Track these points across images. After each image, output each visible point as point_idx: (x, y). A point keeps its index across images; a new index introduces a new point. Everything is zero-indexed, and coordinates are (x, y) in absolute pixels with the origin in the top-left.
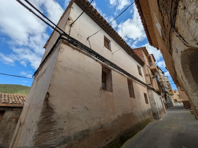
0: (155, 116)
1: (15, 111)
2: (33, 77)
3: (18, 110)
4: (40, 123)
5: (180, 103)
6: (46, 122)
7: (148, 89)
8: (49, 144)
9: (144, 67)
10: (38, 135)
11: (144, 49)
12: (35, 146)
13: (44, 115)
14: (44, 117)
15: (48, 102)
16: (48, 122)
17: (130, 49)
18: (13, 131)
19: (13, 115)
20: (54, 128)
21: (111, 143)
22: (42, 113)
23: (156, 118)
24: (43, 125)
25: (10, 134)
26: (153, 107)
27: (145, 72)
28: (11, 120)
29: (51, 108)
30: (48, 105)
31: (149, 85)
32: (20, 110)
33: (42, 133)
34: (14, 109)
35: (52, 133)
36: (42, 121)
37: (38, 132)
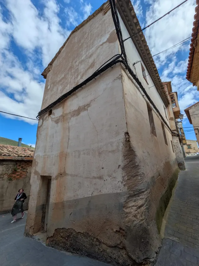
0: (180, 167)
1: (5, 166)
2: (37, 118)
3: (9, 164)
4: (126, 167)
5: (188, 154)
6: (132, 166)
7: (172, 135)
8: (141, 188)
9: (168, 108)
10: (128, 179)
11: (168, 85)
12: (129, 191)
13: (128, 158)
14: (128, 160)
15: (130, 144)
16: (133, 166)
17: (160, 84)
18: (6, 190)
19: (3, 170)
20: (139, 172)
21: (167, 191)
22: (124, 156)
23: (181, 169)
24: (130, 170)
25: (4, 194)
26: (178, 156)
27: (170, 115)
28: (2, 176)
29: (132, 150)
30: (130, 147)
31: (174, 130)
32: (11, 164)
33: (132, 178)
34: (4, 163)
35: (139, 178)
36: (128, 165)
37: (126, 177)
